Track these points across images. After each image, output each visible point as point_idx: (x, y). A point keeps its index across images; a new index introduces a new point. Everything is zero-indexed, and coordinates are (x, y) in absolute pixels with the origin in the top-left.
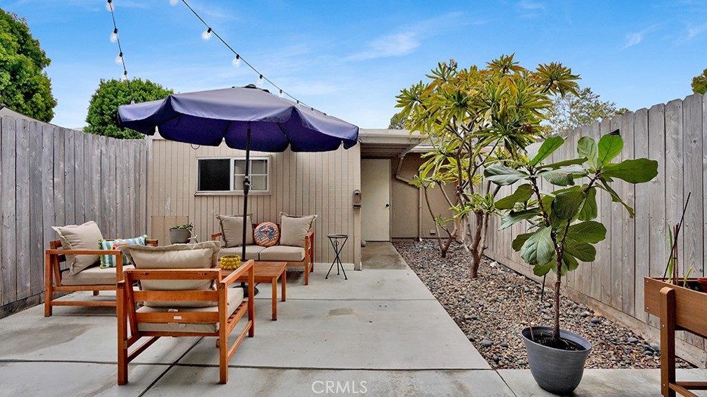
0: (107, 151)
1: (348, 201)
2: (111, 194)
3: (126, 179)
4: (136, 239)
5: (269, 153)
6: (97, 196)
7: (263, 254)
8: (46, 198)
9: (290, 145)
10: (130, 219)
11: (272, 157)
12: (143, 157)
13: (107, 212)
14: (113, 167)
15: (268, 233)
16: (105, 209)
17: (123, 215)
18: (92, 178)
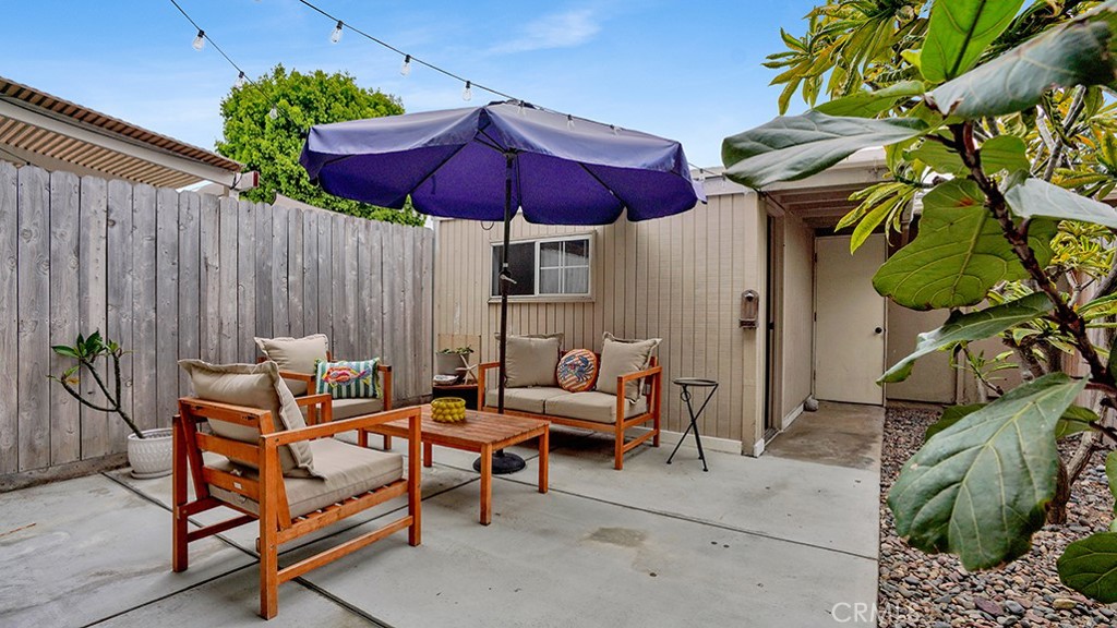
0: (367, 239)
1: (732, 313)
2: (374, 300)
3: (398, 279)
4: (362, 363)
5: (591, 228)
6: (351, 300)
7: (552, 403)
8: (278, 302)
9: (625, 210)
10: (405, 338)
11: (597, 234)
12: (427, 247)
13: (368, 323)
14: (377, 262)
15: (577, 369)
16: (365, 321)
17: (393, 330)
18: (344, 277)
